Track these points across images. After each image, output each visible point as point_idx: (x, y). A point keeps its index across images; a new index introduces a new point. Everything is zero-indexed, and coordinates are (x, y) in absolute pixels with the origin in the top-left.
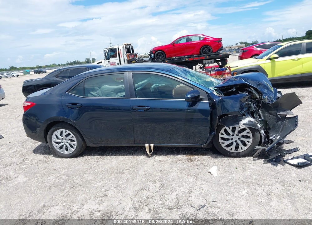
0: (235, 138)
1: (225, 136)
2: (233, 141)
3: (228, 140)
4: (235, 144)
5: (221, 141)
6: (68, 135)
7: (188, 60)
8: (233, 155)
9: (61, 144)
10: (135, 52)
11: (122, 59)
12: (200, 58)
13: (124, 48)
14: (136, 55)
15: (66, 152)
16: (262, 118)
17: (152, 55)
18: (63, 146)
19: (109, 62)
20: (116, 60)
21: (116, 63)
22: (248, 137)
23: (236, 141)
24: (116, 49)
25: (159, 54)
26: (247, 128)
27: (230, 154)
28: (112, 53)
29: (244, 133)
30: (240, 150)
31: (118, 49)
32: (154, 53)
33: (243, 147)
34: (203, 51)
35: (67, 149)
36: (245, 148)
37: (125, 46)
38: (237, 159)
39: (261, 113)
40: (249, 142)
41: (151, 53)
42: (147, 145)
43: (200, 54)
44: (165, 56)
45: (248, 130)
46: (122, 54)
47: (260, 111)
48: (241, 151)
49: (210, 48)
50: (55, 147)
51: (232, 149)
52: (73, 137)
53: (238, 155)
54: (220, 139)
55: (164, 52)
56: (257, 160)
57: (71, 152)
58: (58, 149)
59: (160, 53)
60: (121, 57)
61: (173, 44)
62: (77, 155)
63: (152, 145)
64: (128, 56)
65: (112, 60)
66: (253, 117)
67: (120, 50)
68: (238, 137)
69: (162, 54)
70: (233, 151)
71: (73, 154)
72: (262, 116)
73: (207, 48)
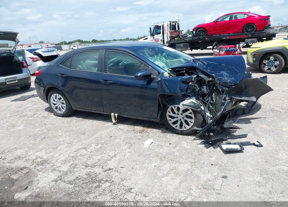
0: (180, 117)
1: (172, 114)
2: (179, 119)
3: (174, 118)
4: (179, 122)
5: (168, 118)
6: (60, 99)
7: (228, 38)
8: (178, 132)
9: (56, 105)
10: (180, 29)
11: (165, 36)
12: (242, 37)
13: (168, 25)
14: (181, 32)
15: (60, 112)
16: (214, 101)
17: (194, 32)
18: (57, 107)
19: (154, 38)
20: (159, 37)
21: (159, 39)
22: (191, 118)
23: (180, 120)
24: (161, 26)
25: (201, 32)
26: (190, 109)
27: (175, 131)
28: (157, 30)
29: (187, 113)
30: (183, 129)
31: (163, 26)
32: (196, 30)
33: (186, 126)
34: (246, 29)
35: (60, 110)
36: (188, 127)
37: (169, 23)
38: (181, 136)
39: (214, 96)
40: (191, 122)
41: (194, 30)
42: (113, 114)
43: (243, 32)
44: (206, 33)
45: (190, 111)
46: (166, 31)
47: (213, 94)
48: (185, 129)
49: (254, 26)
50: (53, 107)
51: (177, 127)
52: (63, 101)
53: (182, 133)
54: (167, 116)
55: (206, 30)
56: (198, 140)
57: (62, 113)
58: (55, 109)
59: (202, 30)
60: (165, 34)
61: (216, 22)
62: (67, 115)
63: (116, 115)
64: (171, 33)
65: (156, 36)
66: (198, 99)
67: (164, 27)
68: (183, 116)
69: (204, 31)
70: (178, 128)
71: (64, 114)
72: (214, 99)
73: (251, 26)
